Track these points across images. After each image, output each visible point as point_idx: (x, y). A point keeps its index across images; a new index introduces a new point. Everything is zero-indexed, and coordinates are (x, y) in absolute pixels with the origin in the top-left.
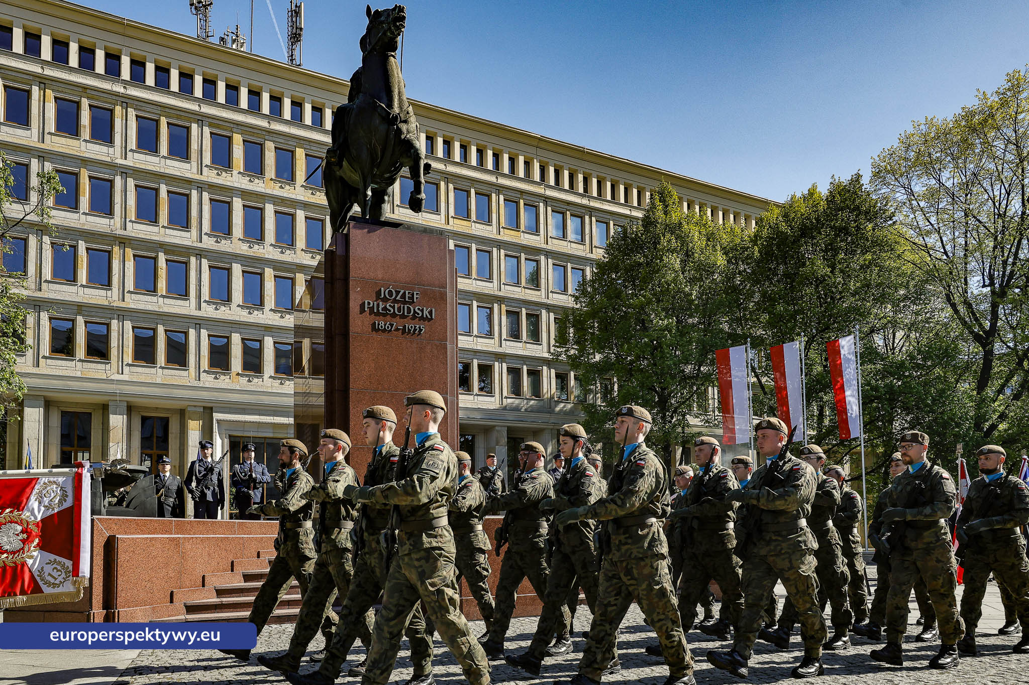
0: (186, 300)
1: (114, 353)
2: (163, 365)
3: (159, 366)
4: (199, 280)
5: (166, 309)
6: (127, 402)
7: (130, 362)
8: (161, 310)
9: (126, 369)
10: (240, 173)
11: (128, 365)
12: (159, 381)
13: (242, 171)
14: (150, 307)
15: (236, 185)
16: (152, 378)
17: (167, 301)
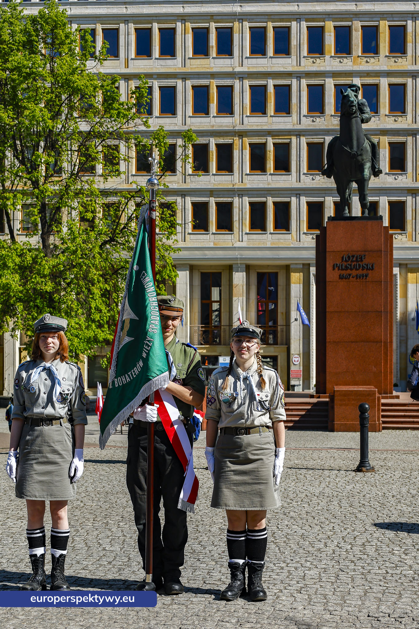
0: (289, 175)
1: (236, 225)
2: (272, 231)
3: (269, 232)
4: (299, 156)
5: (273, 186)
6: (245, 264)
7: (248, 231)
8: (270, 186)
9: (245, 237)
10: (331, 57)
11: (246, 234)
12: (269, 245)
13: (333, 55)
14: (261, 186)
15: (328, 69)
16: (264, 243)
17: (275, 178)
